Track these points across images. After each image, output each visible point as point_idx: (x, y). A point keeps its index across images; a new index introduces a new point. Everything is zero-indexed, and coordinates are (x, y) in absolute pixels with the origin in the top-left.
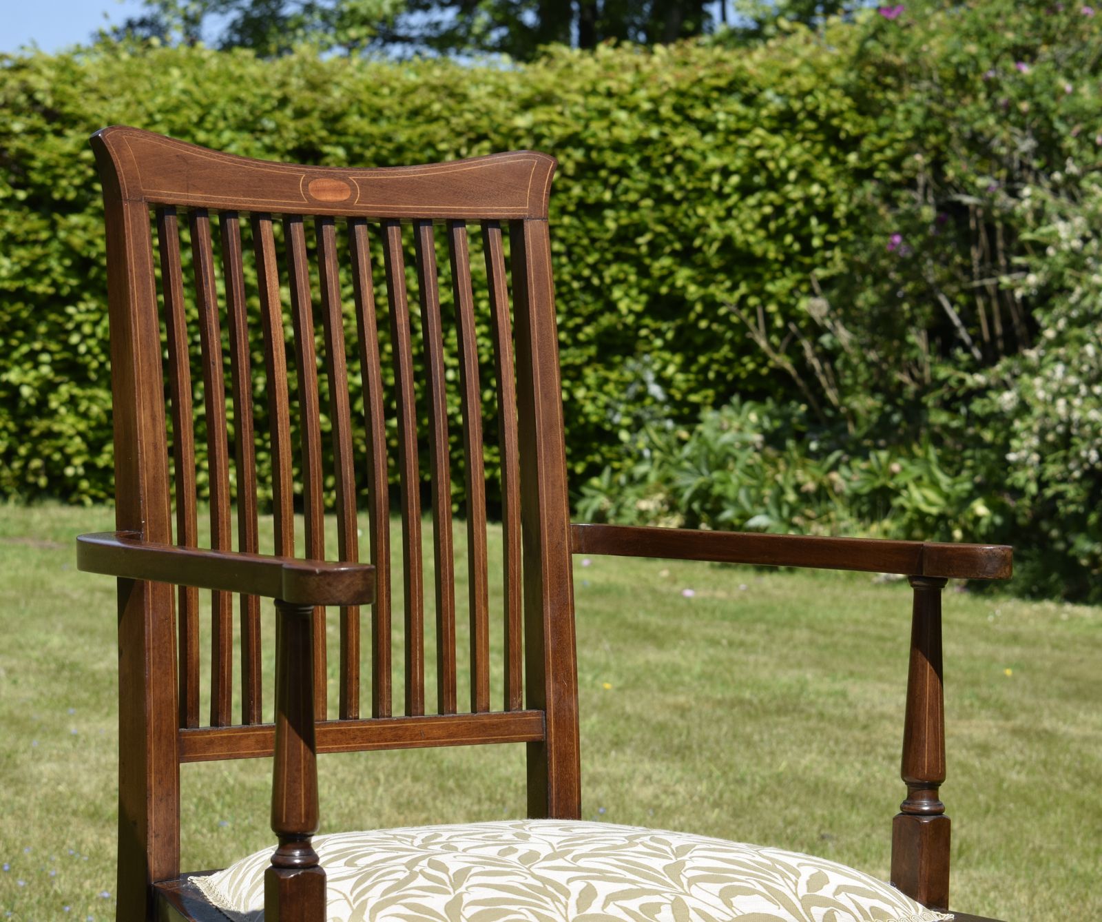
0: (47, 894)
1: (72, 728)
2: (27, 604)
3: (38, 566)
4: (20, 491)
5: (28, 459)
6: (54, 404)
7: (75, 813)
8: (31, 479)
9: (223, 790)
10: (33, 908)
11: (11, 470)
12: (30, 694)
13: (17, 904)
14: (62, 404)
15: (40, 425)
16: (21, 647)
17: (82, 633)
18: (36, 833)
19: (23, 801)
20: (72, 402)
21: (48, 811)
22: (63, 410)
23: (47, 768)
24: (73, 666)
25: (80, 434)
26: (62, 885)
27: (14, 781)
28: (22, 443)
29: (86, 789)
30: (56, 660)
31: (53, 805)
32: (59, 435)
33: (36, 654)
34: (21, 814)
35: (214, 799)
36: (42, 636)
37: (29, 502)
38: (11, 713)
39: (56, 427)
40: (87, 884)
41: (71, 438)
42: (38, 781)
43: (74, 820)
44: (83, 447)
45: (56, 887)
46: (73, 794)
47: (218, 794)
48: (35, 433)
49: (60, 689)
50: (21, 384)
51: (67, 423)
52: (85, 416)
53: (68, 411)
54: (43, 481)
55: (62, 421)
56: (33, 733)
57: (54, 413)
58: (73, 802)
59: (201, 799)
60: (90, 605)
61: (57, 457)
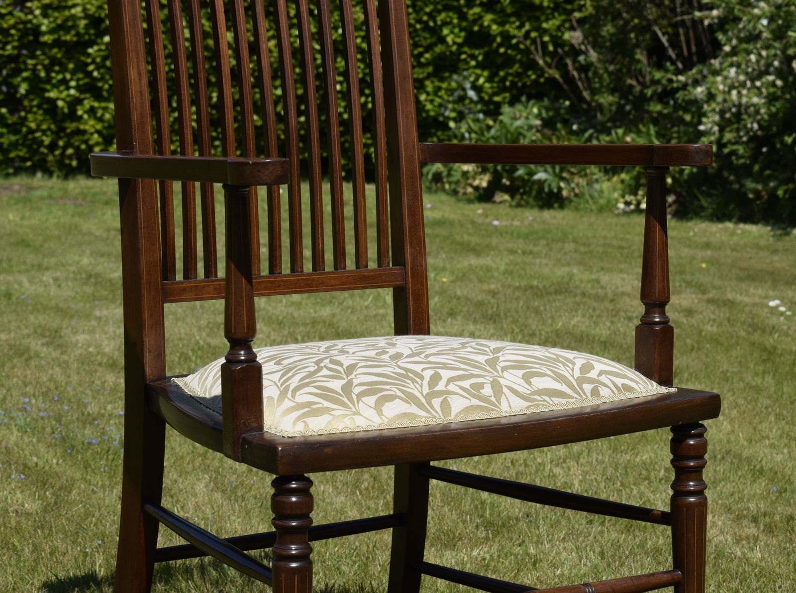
0: (83, 414)
1: (98, 313)
2: (66, 239)
3: (73, 216)
4: (60, 170)
5: (65, 148)
6: (80, 113)
7: (100, 364)
8: (67, 162)
9: (196, 348)
10: (73, 422)
11: (54, 156)
12: (70, 293)
13: (64, 420)
14: (85, 112)
15: (71, 126)
16: (63, 265)
17: (102, 255)
18: (75, 378)
19: (66, 358)
20: (92, 111)
21: (83, 363)
22: (86, 116)
23: (81, 338)
24: (97, 276)
25: (98, 132)
26: (93, 409)
27: (60, 346)
28: (60, 138)
29: (107, 350)
30: (86, 272)
31: (85, 360)
32: (84, 132)
33: (72, 269)
34: (65, 366)
35: (190, 353)
36: (77, 258)
37: (66, 177)
38: (57, 305)
39: (82, 127)
40: (109, 407)
41: (92, 134)
42: (76, 345)
43: (100, 369)
44: (100, 140)
45: (89, 409)
46: (98, 353)
47: (193, 350)
48: (68, 131)
49: (89, 289)
50: (58, 99)
51: (90, 125)
52: (100, 120)
53: (89, 117)
54: (74, 163)
55: (86, 123)
56: (72, 317)
57: (81, 117)
58: (99, 358)
59: (182, 354)
60: (108, 239)
61: (83, 147)
